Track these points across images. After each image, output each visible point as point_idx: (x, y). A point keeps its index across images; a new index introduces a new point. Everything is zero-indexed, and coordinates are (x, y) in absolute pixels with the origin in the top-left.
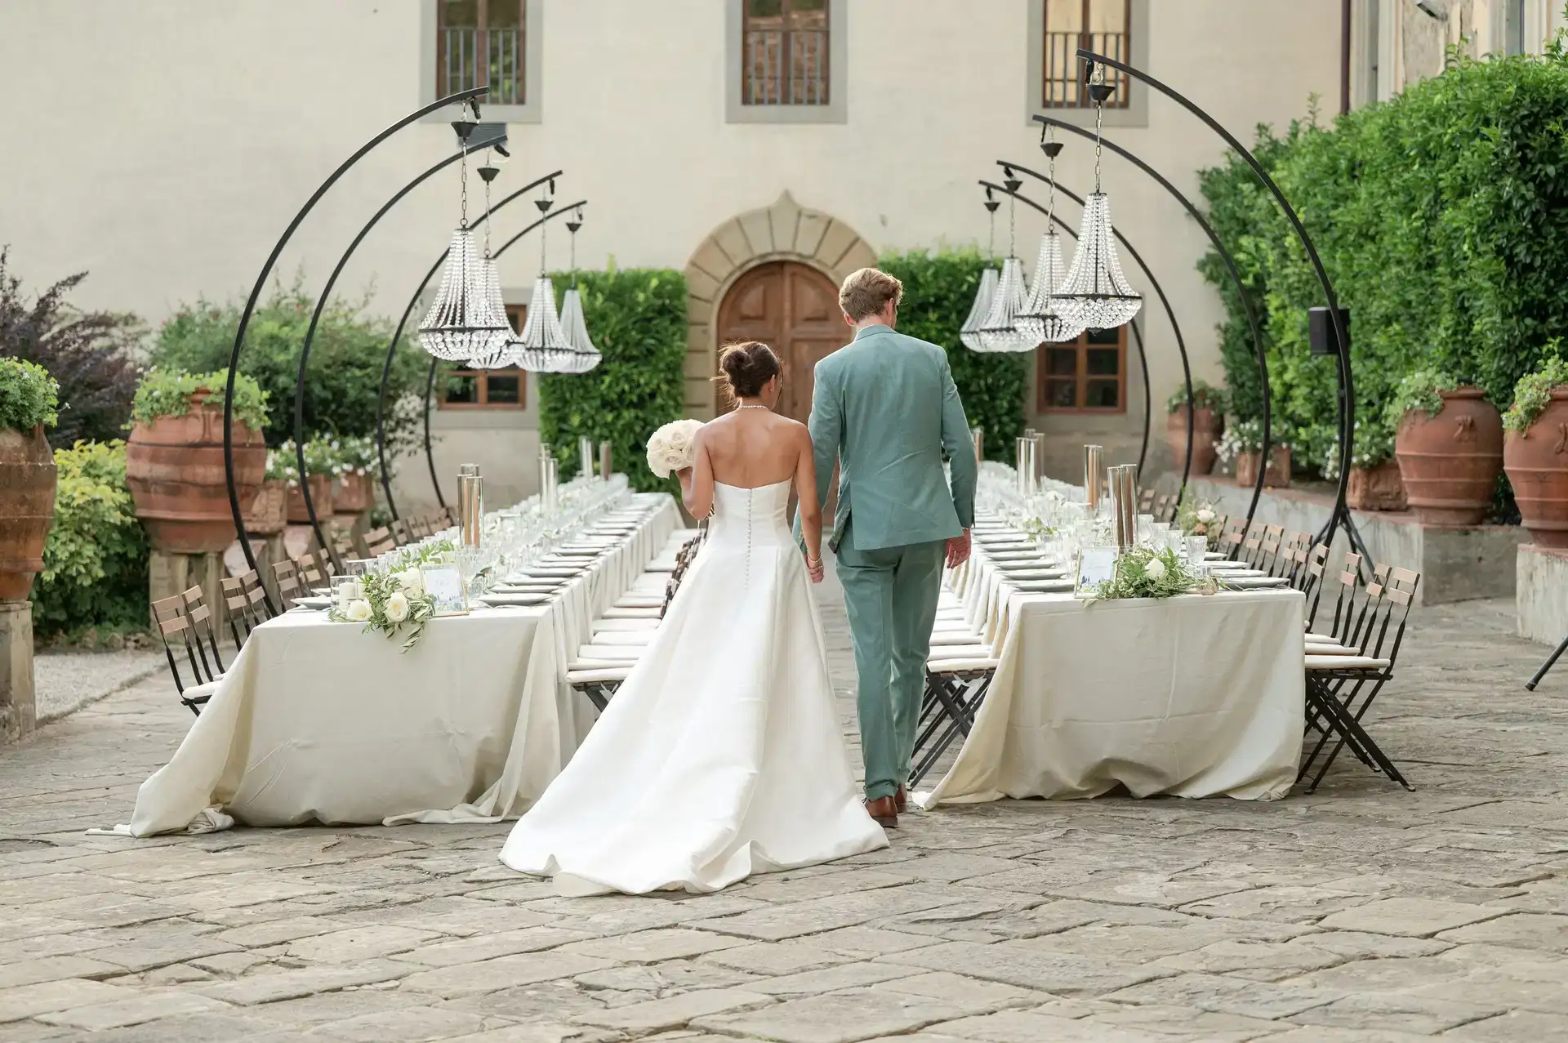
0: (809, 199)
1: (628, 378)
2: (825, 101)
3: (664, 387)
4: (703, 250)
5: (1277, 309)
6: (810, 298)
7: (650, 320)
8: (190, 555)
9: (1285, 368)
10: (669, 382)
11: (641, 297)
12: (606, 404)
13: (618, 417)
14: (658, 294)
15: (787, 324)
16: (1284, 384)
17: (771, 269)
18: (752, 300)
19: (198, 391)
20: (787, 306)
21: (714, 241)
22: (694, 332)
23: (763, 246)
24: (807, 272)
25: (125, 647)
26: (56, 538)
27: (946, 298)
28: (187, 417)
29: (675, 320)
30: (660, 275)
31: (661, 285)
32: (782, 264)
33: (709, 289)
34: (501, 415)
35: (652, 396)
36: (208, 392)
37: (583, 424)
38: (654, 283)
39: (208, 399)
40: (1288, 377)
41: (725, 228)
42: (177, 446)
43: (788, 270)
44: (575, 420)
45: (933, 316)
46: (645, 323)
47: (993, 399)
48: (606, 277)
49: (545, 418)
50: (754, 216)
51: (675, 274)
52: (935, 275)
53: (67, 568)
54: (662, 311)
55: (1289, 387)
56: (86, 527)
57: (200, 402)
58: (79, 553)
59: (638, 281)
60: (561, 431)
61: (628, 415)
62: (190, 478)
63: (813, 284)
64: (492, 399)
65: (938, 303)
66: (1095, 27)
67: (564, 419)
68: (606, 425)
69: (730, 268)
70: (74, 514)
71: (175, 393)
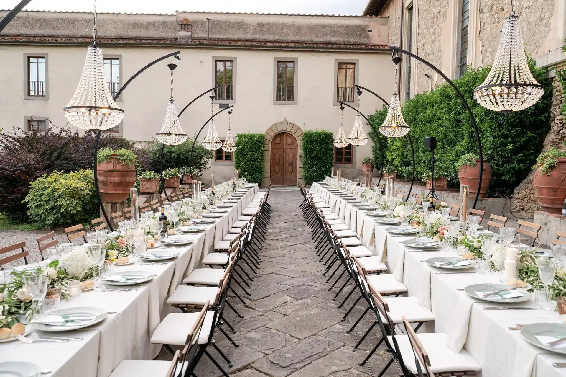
0: (290, 120)
1: (252, 155)
2: (293, 100)
3: (260, 157)
4: (268, 130)
5: (390, 142)
6: (289, 140)
7: (257, 143)
8: (111, 203)
9: (392, 155)
10: (261, 156)
11: (255, 139)
12: (248, 161)
13: (250, 163)
14: (259, 138)
15: (285, 145)
16: (392, 158)
17: (282, 134)
18: (278, 140)
19: (113, 155)
20: (285, 141)
21: (270, 128)
22: (266, 146)
23: (280, 129)
24: (289, 135)
25: (91, 230)
26: (64, 199)
27: (318, 140)
28: (109, 162)
29: (262, 144)
30: (259, 134)
31: (259, 137)
32: (284, 133)
33: (269, 138)
34: (227, 162)
35: (257, 159)
36: (116, 155)
37: (243, 165)
38: (258, 136)
39: (116, 157)
40: (393, 157)
41: (273, 126)
42: (105, 171)
43: (285, 134)
44: (242, 164)
45: (315, 144)
46: (256, 144)
47: (326, 161)
48: (248, 135)
49: (236, 163)
50: (278, 123)
51: (262, 134)
52: (315, 135)
53: (67, 208)
54: (259, 142)
55: (393, 159)
56: (75, 195)
57: (113, 158)
58: (72, 203)
59: (255, 136)
60: (239, 166)
61: (252, 163)
62: (109, 180)
63: (289, 137)
64: (226, 159)
65: (316, 141)
66: (348, 86)
67: (239, 164)
68: (248, 165)
69: (273, 134)
70: (71, 192)
71: (105, 155)
